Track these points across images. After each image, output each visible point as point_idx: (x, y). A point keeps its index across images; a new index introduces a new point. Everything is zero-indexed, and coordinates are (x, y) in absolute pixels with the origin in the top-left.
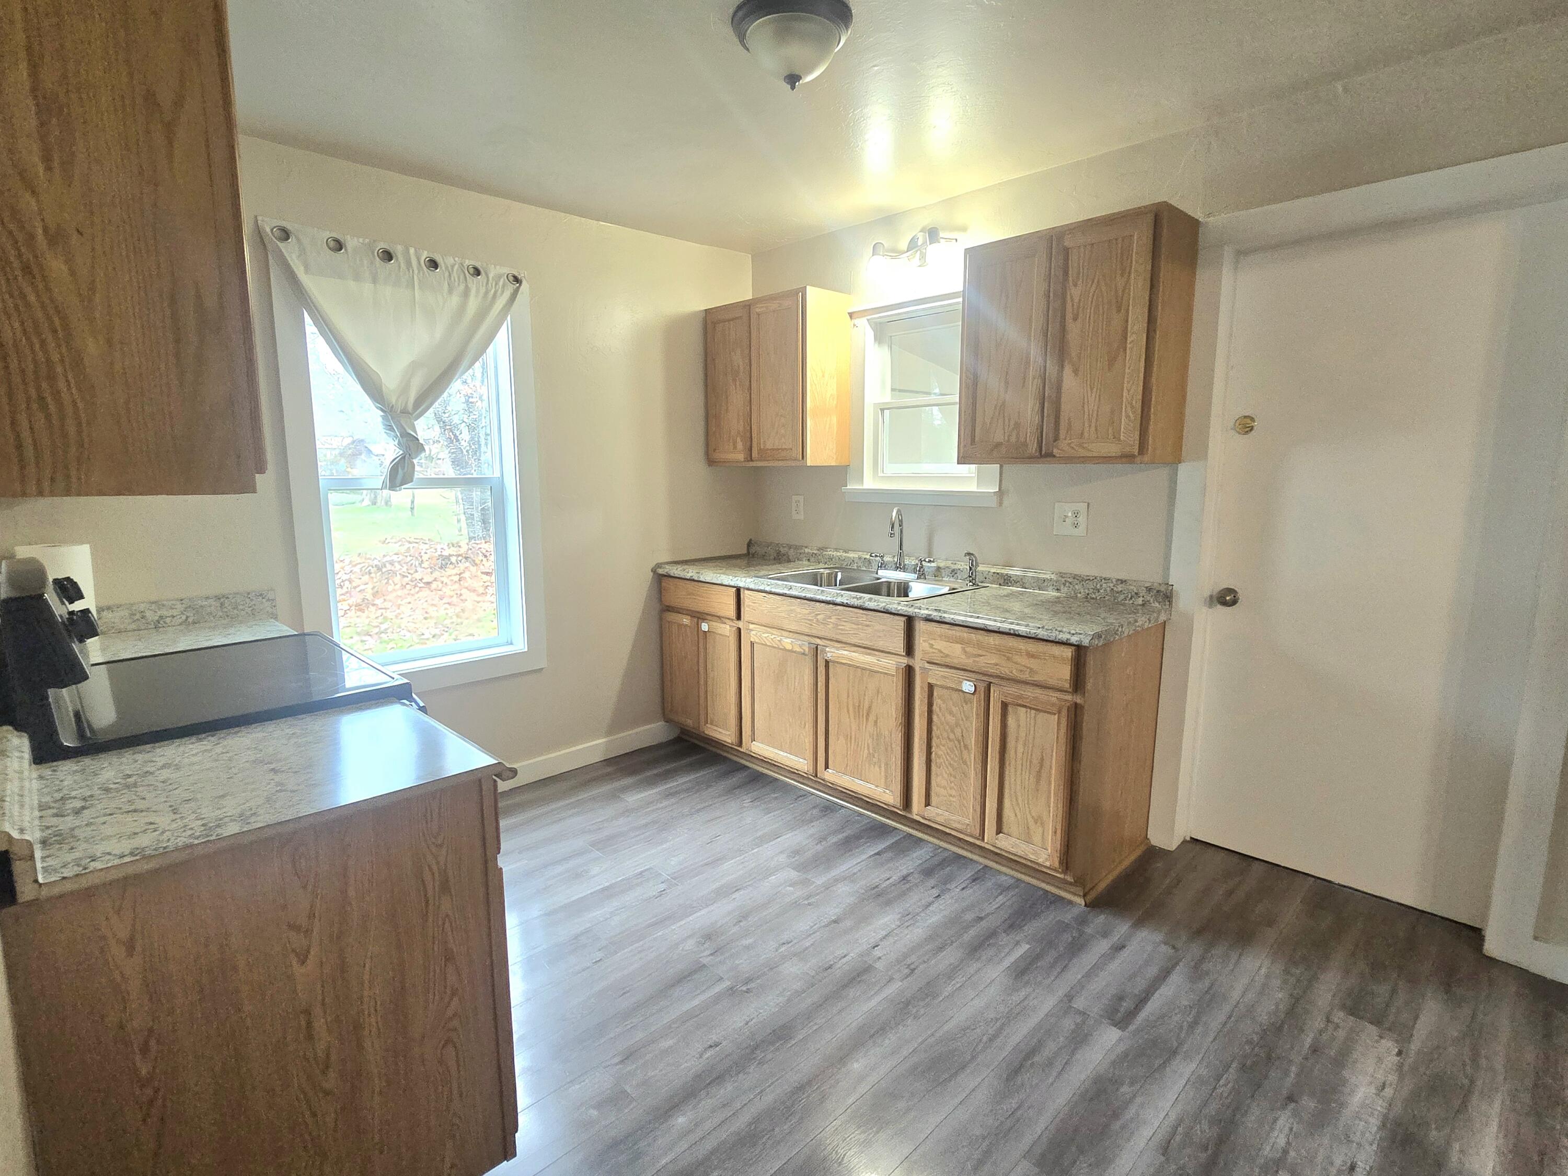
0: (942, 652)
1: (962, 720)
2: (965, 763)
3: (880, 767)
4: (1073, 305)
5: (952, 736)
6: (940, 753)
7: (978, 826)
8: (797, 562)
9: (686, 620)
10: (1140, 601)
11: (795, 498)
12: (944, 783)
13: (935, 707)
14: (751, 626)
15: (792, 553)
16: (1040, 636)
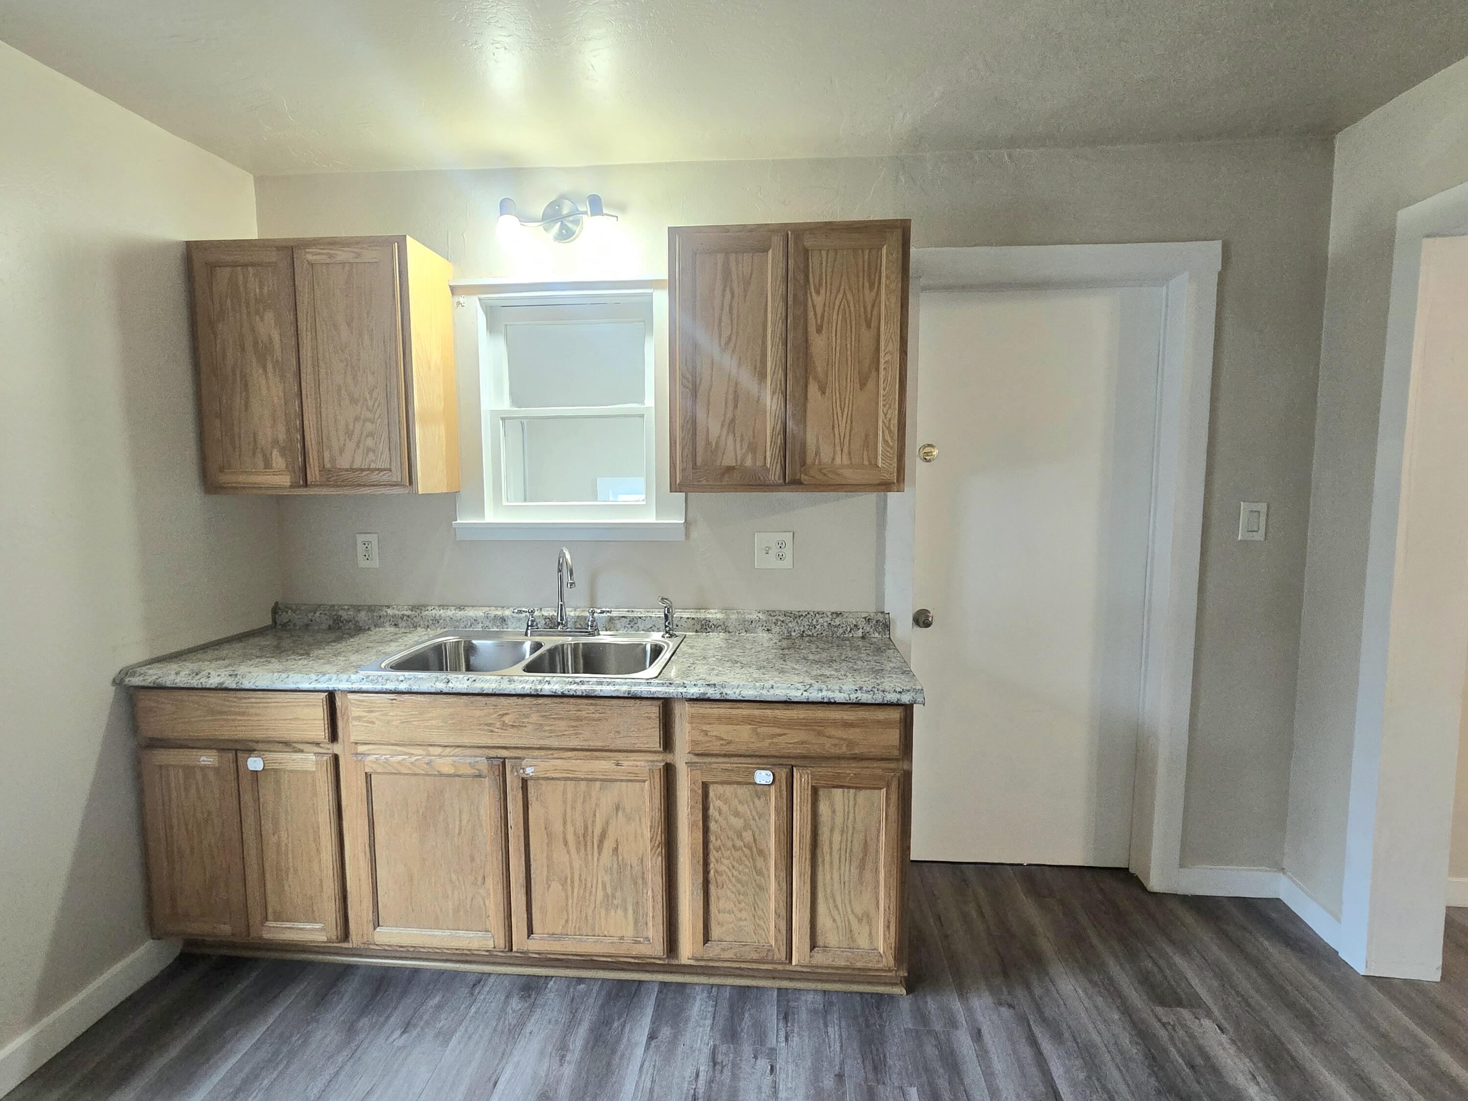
0: (722, 739)
1: (754, 819)
2: (759, 873)
3: (626, 910)
4: (815, 314)
5: (739, 843)
6: (722, 868)
7: (783, 949)
8: (375, 630)
9: (207, 759)
10: (860, 633)
11: (361, 538)
12: (729, 905)
13: (712, 811)
14: (361, 749)
15: (363, 616)
16: (862, 701)
